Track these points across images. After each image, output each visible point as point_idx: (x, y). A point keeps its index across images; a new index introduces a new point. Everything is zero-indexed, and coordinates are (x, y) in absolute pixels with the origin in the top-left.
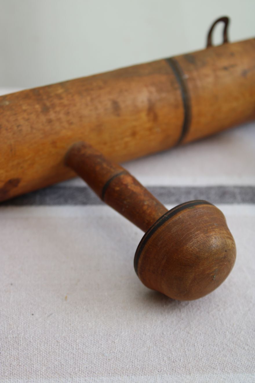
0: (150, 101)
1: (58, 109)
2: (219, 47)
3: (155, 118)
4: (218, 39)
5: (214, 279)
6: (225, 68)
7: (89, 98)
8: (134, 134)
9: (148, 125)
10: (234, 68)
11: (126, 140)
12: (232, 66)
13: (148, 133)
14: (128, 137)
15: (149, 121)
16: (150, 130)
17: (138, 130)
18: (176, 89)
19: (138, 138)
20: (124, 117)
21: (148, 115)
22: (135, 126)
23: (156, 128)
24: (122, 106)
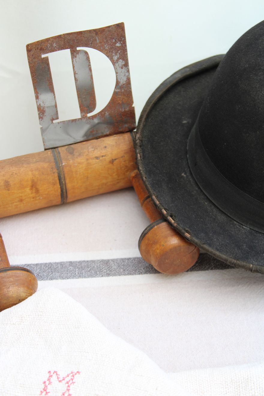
0: (33, 181)
3: (37, 191)
6: (97, 158)
8: (21, 201)
10: (104, 157)
11: (15, 204)
12: (103, 156)
13: (32, 200)
14: (16, 202)
15: (32, 193)
16: (33, 198)
17: (24, 198)
18: (54, 173)
19: (24, 202)
20: (13, 191)
21: (31, 189)
22: (21, 196)
23: (38, 197)
24: (11, 184)
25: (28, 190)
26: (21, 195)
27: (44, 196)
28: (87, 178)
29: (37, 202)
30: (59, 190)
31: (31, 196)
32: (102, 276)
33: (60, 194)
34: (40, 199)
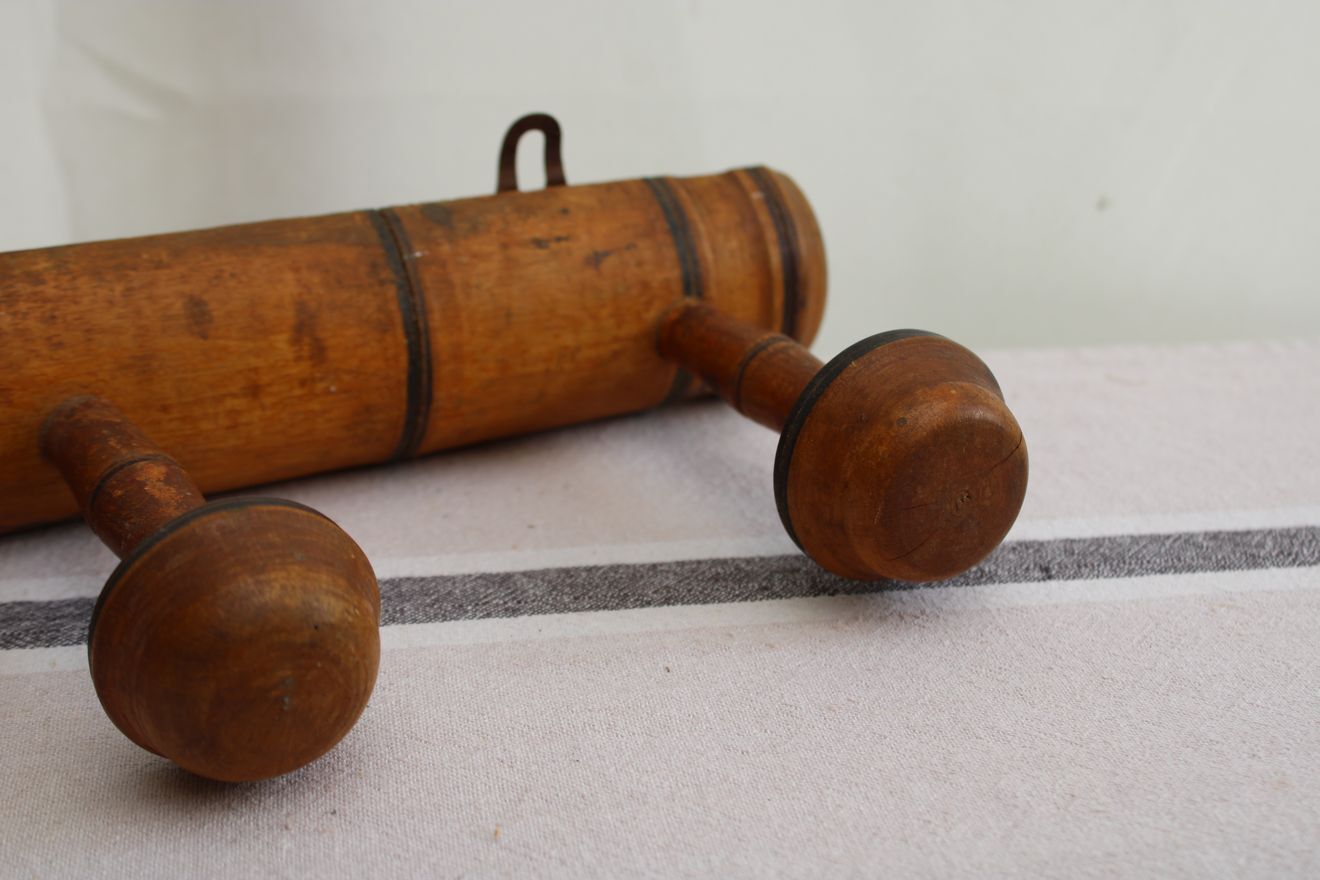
0: (301, 306)
1: (23, 306)
2: (534, 195)
3: (319, 353)
4: (531, 174)
5: (285, 708)
6: (539, 243)
7: (119, 288)
8: (254, 391)
9: (296, 370)
10: (563, 244)
11: (230, 403)
12: (559, 239)
13: (298, 392)
14: (234, 396)
15: (298, 359)
16: (303, 383)
17: (265, 379)
18: (382, 283)
19: (268, 401)
20: (221, 342)
21: (296, 341)
22: (256, 370)
23: (321, 379)
24: (215, 313)
25: (282, 342)
26: (253, 361)
27: (347, 378)
28: (509, 315)
29: (315, 406)
30: (404, 359)
31: (294, 370)
32: (489, 615)
33: (404, 377)
34: (327, 392)
